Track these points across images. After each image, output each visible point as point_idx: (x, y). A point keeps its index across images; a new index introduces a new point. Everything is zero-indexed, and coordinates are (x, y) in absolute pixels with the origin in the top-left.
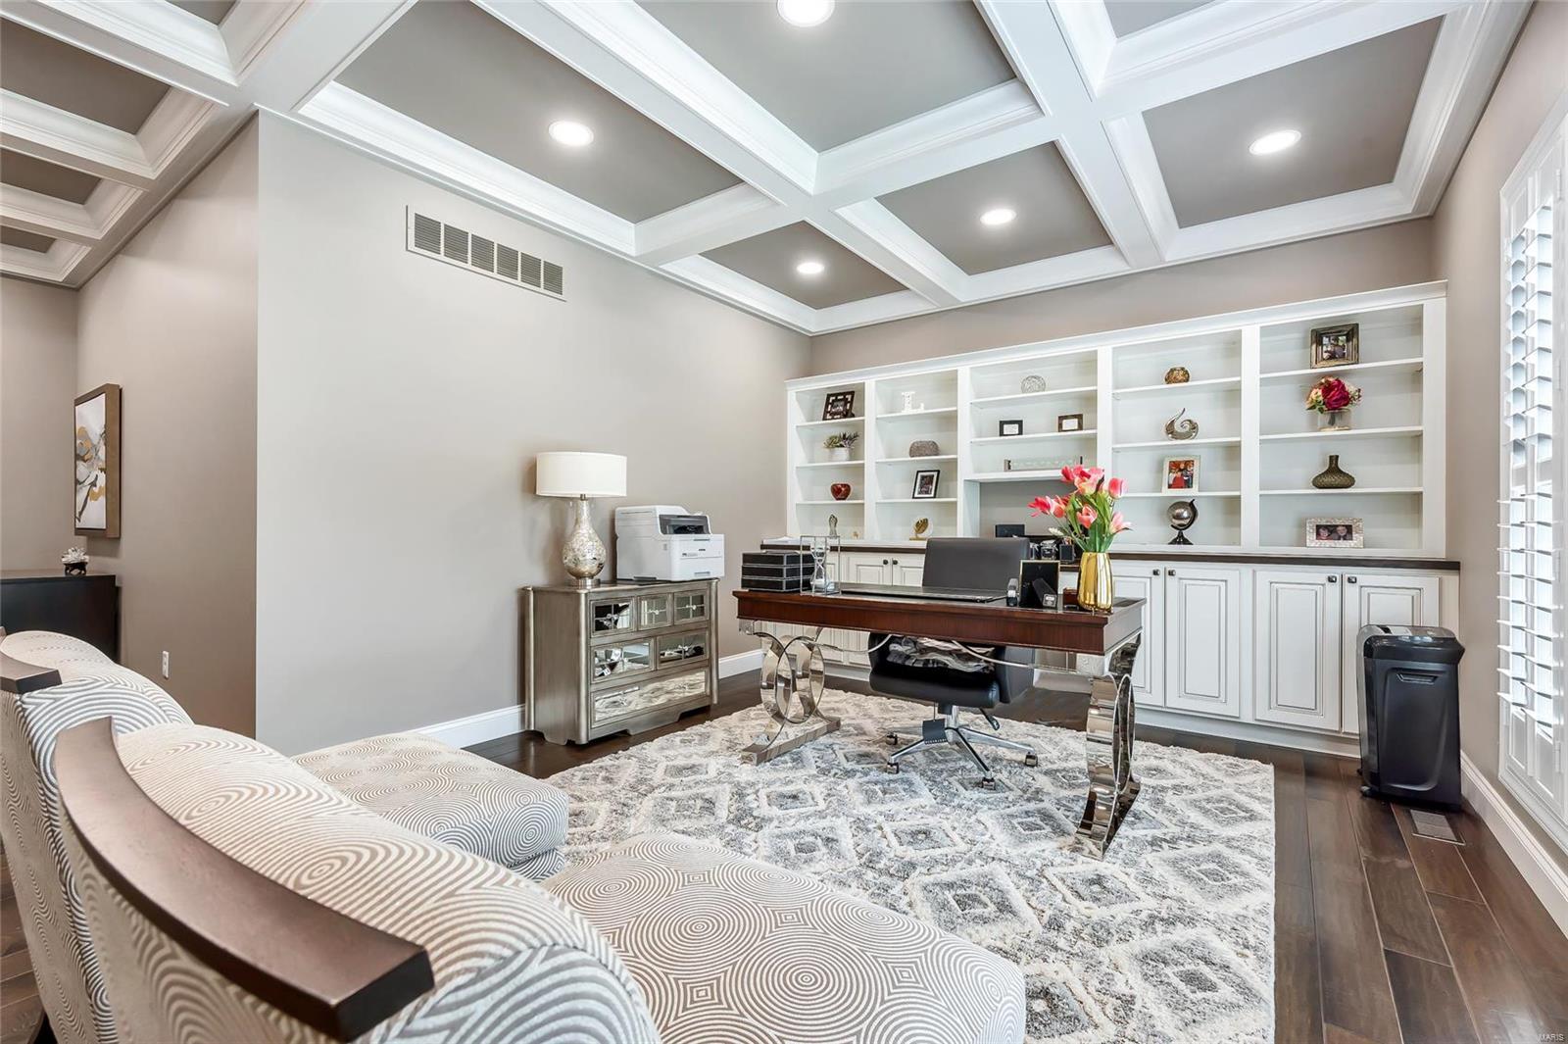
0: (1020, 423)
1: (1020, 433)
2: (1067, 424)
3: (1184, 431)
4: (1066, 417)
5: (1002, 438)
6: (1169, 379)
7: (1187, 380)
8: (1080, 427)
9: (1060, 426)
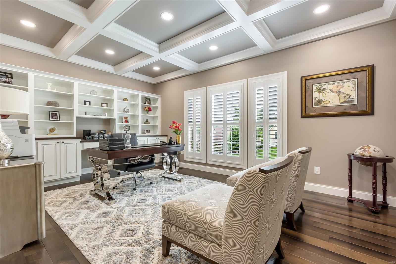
0: (90, 102)
1: (90, 105)
2: (103, 105)
3: (126, 111)
4: (103, 103)
5: (85, 105)
6: (124, 100)
7: (127, 101)
8: (107, 107)
9: (102, 105)
